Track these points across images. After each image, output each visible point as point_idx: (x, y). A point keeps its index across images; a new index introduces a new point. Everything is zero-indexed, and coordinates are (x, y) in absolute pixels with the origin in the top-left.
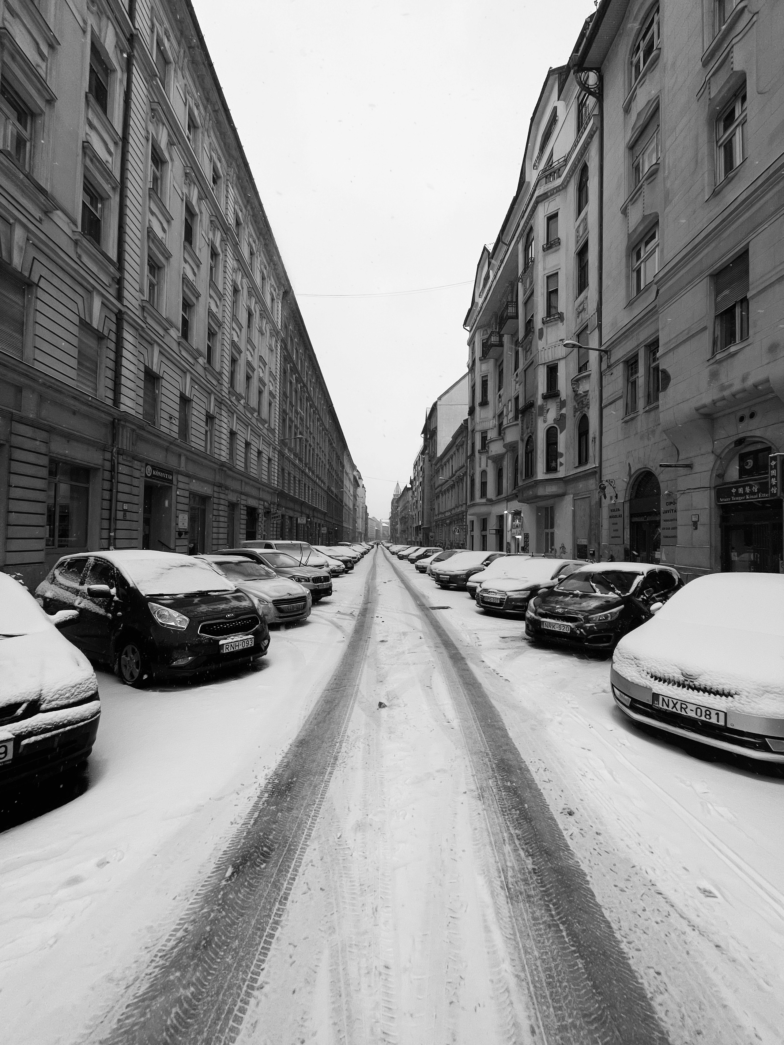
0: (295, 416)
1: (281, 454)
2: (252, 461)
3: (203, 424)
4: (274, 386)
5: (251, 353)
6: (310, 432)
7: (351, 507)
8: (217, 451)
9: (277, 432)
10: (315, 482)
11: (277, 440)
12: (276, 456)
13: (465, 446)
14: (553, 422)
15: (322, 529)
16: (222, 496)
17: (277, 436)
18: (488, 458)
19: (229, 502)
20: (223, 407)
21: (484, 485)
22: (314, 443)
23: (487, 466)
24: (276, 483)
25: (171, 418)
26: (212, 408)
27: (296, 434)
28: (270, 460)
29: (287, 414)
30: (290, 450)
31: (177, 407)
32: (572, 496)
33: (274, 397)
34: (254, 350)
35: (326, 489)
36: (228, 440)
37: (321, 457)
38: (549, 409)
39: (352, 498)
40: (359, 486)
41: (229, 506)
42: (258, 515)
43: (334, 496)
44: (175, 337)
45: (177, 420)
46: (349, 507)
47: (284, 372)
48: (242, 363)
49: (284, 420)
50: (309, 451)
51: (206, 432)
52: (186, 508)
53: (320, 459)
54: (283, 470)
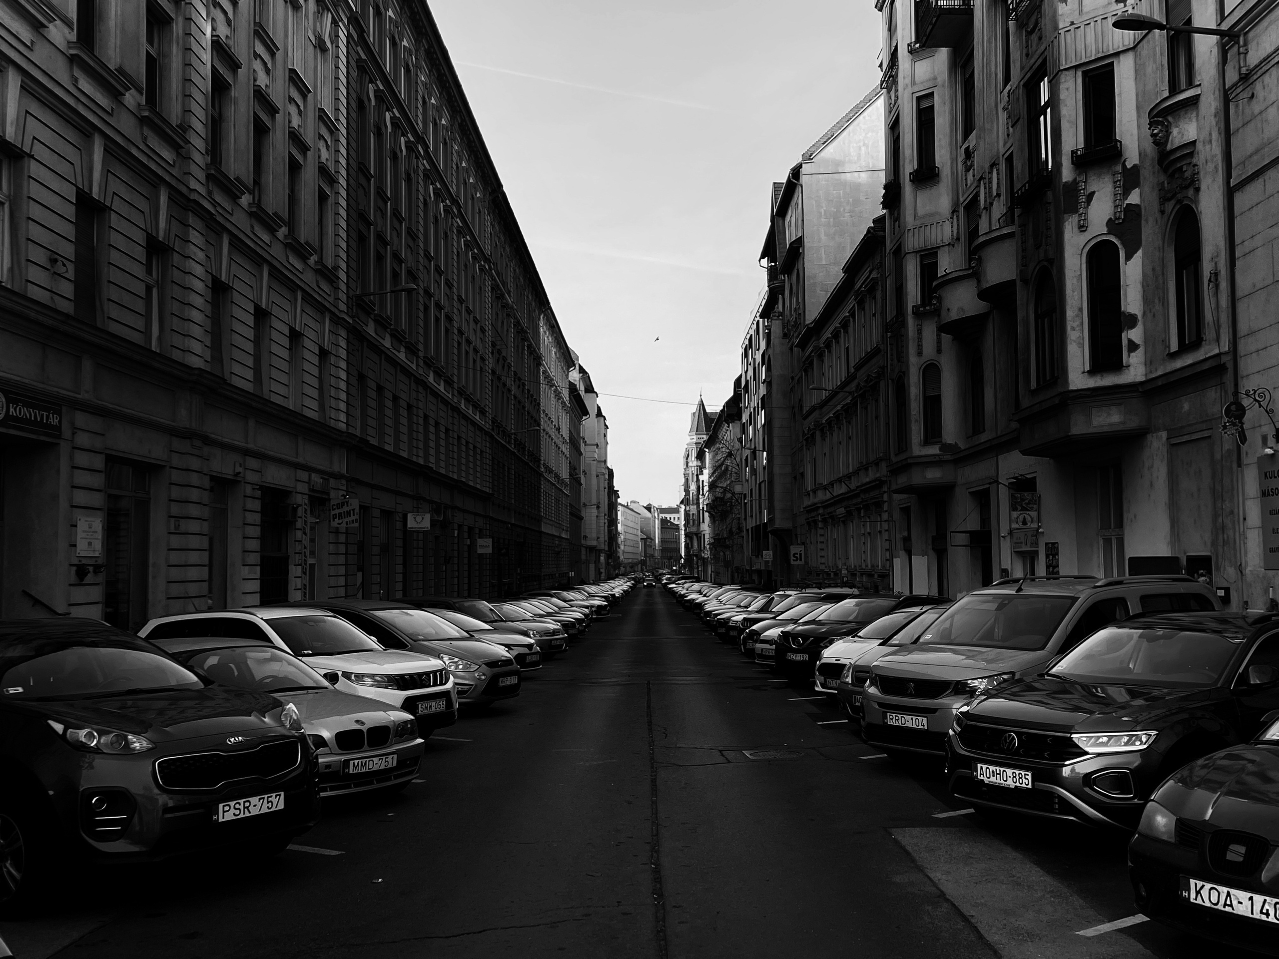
0: (393, 228)
1: (356, 336)
2: (276, 362)
3: (138, 270)
4: (332, 150)
5: (265, 64)
6: (437, 268)
7: (565, 474)
8: (177, 340)
9: (343, 276)
10: (456, 409)
11: (343, 297)
12: (343, 344)
13: (879, 295)
14: (1105, 230)
15: (480, 542)
16: (195, 463)
17: (343, 287)
18: (942, 329)
19: (213, 478)
20: (192, 220)
21: (932, 404)
22: (449, 297)
23: (939, 351)
24: (343, 417)
25: (56, 261)
26: (162, 224)
27: (396, 275)
28: (323, 354)
29: (369, 224)
30: (382, 323)
31: (69, 230)
32: (1164, 435)
33: (332, 181)
34: (273, 55)
35: (488, 427)
36: (208, 309)
37: (472, 338)
38: (1093, 193)
39: (565, 449)
40: (586, 412)
41: (212, 490)
42: (295, 510)
43: (512, 448)
44: (62, 45)
45: (71, 267)
46: (557, 476)
47: (358, 105)
48: (241, 93)
49: (362, 239)
50: (437, 320)
51: (149, 289)
52: (97, 499)
53: (469, 342)
54: (362, 378)
